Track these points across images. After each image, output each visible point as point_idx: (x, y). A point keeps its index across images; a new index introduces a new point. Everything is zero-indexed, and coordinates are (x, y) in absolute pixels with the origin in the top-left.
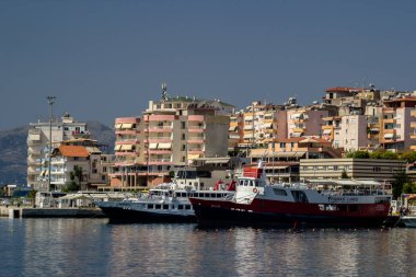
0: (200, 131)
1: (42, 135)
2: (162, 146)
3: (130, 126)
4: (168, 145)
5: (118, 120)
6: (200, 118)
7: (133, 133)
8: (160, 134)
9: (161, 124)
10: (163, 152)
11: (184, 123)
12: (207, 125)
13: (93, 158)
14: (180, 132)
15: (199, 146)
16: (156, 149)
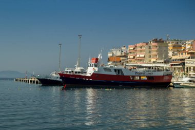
0: (156, 50)
1: (113, 54)
2: (141, 56)
3: (132, 48)
4: (143, 56)
5: (129, 46)
6: (156, 44)
7: (134, 51)
8: (141, 51)
9: (141, 47)
10: (142, 58)
11: (150, 47)
12: (159, 47)
13: (122, 61)
14: (148, 50)
15: (156, 56)
16: (139, 57)
